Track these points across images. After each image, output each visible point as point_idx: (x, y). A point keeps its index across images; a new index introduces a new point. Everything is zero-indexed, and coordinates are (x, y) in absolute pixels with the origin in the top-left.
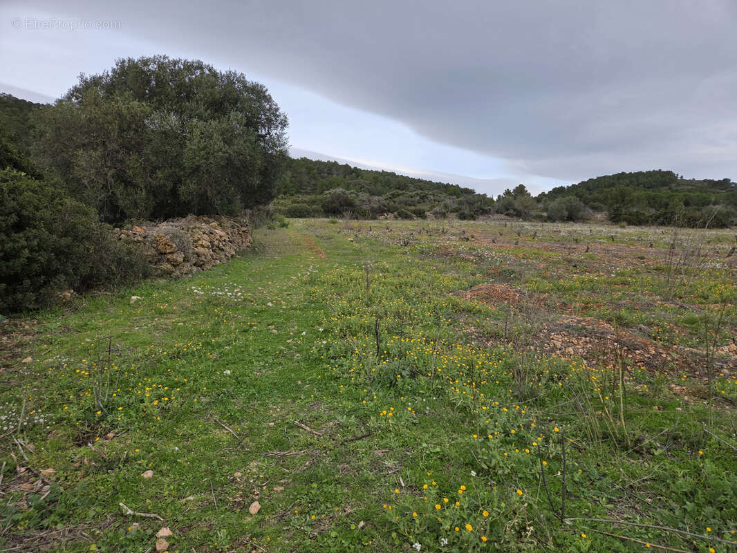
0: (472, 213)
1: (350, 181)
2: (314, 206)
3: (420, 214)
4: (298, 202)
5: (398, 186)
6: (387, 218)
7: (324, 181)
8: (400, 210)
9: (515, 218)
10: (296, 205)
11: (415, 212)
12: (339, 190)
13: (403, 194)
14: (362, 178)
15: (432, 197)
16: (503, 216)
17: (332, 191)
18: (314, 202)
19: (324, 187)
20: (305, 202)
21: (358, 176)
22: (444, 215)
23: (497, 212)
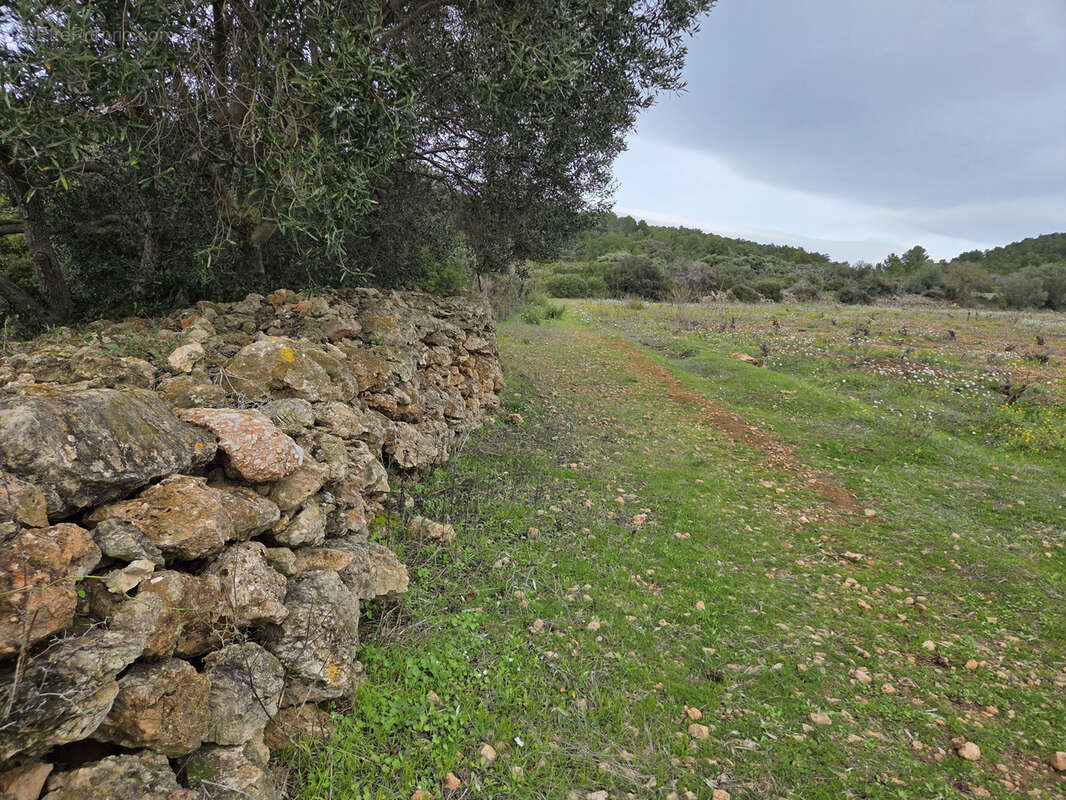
0: (864, 292)
1: (634, 242)
2: (592, 279)
3: (772, 292)
4: (565, 272)
5: (711, 249)
6: (714, 300)
7: (595, 241)
8: (736, 286)
9: (944, 302)
10: (560, 276)
11: (761, 289)
12: (622, 254)
13: (723, 260)
14: (652, 237)
15: (771, 266)
16: (920, 298)
17: (610, 255)
18: (590, 271)
19: (596, 251)
20: (576, 271)
21: (646, 235)
22: (813, 295)
23: (909, 291)
